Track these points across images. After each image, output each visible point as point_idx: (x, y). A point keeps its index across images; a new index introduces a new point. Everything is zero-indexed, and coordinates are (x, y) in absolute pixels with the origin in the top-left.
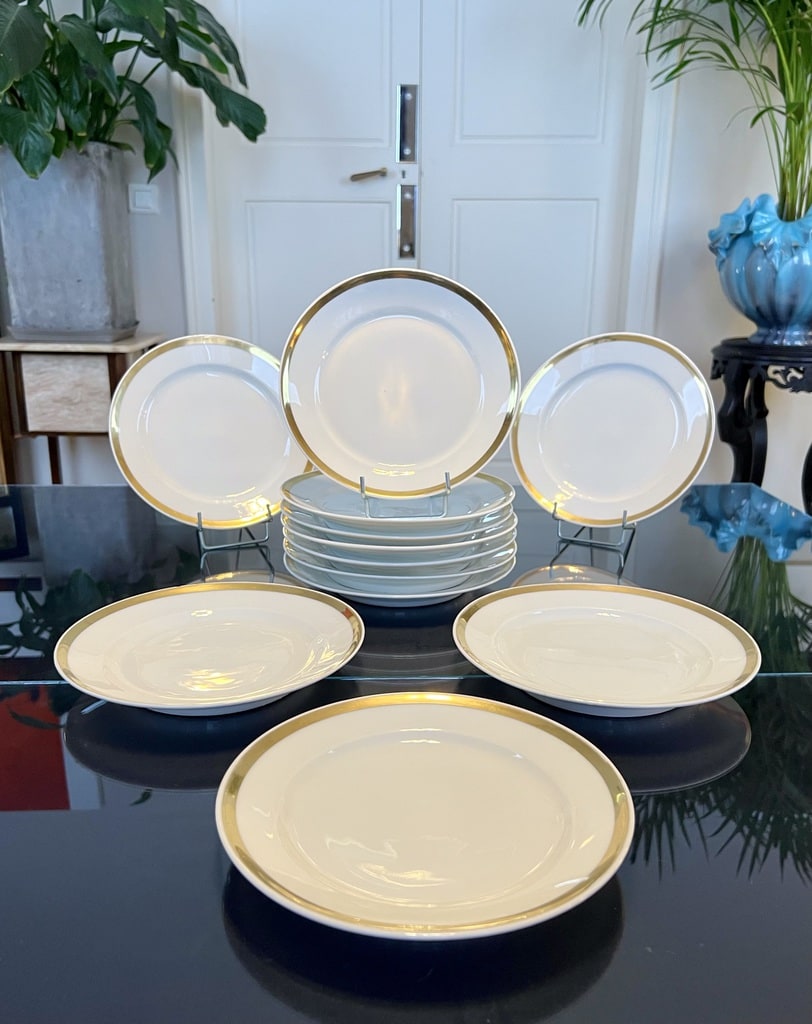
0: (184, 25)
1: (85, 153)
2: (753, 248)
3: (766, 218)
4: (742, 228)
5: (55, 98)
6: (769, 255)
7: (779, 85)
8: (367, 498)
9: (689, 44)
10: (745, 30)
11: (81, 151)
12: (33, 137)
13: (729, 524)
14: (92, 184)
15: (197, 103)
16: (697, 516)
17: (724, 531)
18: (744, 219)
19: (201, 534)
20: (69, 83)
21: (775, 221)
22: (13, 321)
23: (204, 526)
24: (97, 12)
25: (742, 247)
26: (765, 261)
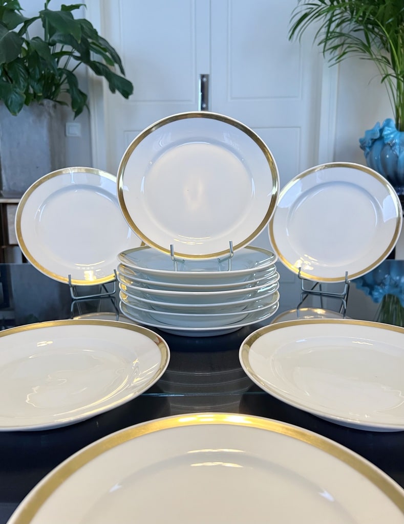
0: (93, 43)
1: (42, 104)
2: (384, 145)
3: (390, 130)
4: (378, 135)
5: (27, 77)
6: (393, 149)
7: (392, 66)
8: (175, 260)
9: (345, 46)
10: (373, 40)
11: (40, 103)
12: (15, 96)
13: (379, 287)
14: (45, 120)
15: (100, 84)
16: (361, 284)
17: (377, 292)
18: (378, 132)
19: (71, 289)
20: (34, 69)
21: (395, 131)
22: (4, 188)
23: (73, 284)
24: (50, 37)
25: (378, 146)
26: (391, 151)
